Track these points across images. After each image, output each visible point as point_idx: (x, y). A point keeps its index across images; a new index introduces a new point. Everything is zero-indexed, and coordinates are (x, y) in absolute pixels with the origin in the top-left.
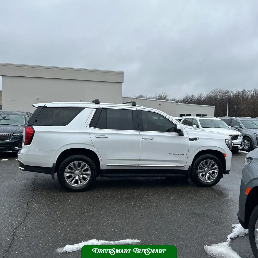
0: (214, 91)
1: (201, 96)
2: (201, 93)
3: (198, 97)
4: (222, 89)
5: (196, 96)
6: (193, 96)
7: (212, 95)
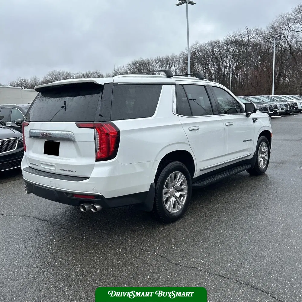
0: (53, 74)
1: (35, 80)
2: (35, 76)
3: (31, 81)
4: (61, 71)
5: (29, 81)
6: (25, 80)
7: (51, 78)
